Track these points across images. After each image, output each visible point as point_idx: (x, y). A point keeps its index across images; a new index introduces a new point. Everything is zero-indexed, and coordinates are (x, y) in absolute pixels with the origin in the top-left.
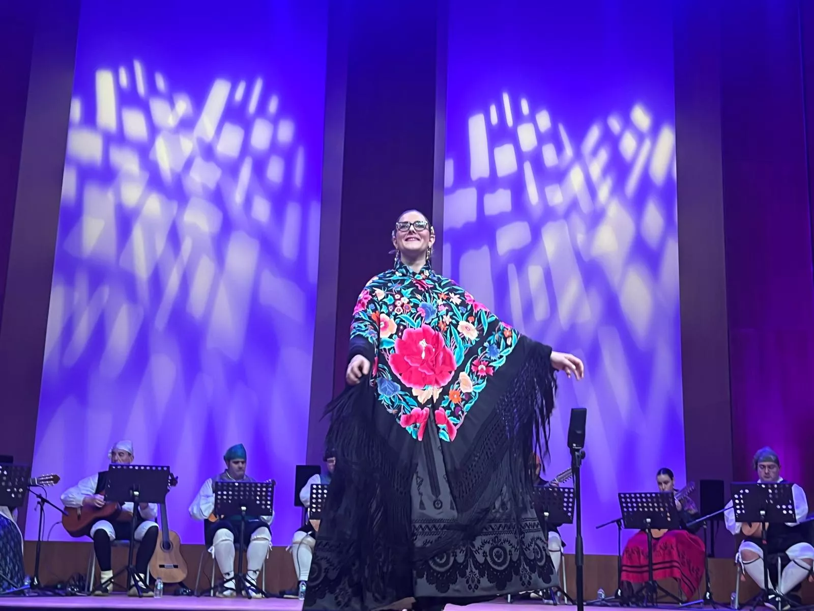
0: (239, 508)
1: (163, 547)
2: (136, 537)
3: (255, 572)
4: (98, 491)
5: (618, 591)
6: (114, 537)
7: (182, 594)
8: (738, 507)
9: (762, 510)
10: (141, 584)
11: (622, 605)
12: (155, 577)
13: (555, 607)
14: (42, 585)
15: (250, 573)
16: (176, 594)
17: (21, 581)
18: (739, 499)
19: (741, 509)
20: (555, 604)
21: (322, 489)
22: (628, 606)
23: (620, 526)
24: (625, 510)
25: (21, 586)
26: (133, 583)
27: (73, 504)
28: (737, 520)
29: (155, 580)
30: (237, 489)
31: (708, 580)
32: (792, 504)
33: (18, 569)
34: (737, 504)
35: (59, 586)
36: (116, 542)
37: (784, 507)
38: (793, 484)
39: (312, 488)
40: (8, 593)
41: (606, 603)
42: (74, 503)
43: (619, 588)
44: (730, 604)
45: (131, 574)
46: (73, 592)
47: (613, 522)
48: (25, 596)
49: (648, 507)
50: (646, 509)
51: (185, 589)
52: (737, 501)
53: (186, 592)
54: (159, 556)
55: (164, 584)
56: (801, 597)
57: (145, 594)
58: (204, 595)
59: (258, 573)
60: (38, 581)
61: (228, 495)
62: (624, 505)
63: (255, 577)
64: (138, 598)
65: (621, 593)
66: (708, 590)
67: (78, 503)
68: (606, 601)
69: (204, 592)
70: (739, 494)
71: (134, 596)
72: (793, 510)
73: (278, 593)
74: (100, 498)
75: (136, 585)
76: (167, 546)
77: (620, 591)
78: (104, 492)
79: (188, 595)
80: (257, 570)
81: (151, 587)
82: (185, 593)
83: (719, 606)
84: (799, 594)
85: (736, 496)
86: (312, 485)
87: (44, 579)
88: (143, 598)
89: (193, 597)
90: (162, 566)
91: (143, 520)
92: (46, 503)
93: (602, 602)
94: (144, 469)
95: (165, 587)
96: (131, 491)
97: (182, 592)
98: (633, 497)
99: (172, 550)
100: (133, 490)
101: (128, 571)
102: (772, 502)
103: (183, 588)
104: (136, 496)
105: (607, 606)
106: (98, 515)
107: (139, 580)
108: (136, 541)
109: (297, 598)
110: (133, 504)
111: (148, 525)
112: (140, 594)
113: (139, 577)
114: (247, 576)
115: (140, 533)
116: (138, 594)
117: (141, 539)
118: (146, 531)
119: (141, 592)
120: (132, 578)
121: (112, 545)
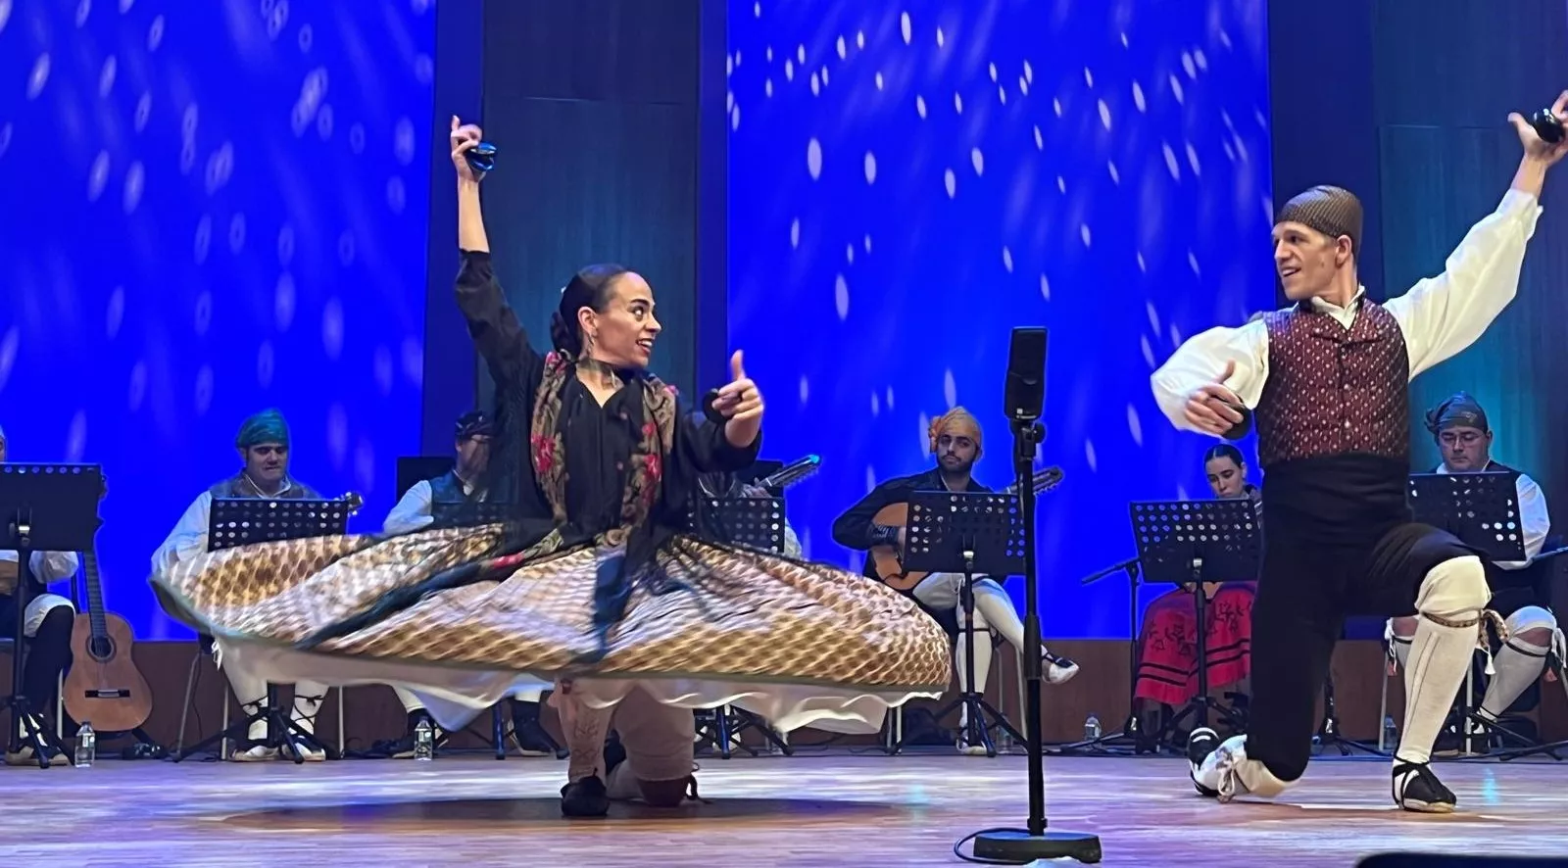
1: (94, 650)
3: (311, 700)
5: (1130, 721)
7: (141, 757)
10: (39, 736)
11: (1139, 753)
12: (79, 722)
15: (300, 703)
16: (127, 755)
20: (991, 755)
22: (1154, 754)
23: (1134, 577)
24: (1145, 539)
26: (24, 734)
29: (80, 727)
30: (273, 514)
31: (1329, 693)
32: (1516, 519)
37: (1498, 526)
38: (1517, 475)
41: (1104, 748)
43: (1133, 714)
44: (1377, 742)
47: (1118, 568)
49: (1197, 533)
50: (1192, 538)
51: (147, 745)
53: (149, 750)
54: (84, 671)
55: (99, 735)
56: (1536, 722)
57: (51, 760)
58: (188, 758)
59: (318, 703)
61: (238, 529)
62: (1143, 529)
63: (310, 711)
64: (38, 771)
65: (1138, 724)
66: (1329, 715)
68: (1105, 743)
69: (189, 751)
71: (25, 763)
72: (1518, 531)
75: (31, 740)
76: (102, 647)
77: (1135, 720)
79: (158, 757)
80: (318, 698)
82: (148, 754)
83: (1351, 747)
84: (1532, 715)
88: (51, 770)
89: (165, 763)
90: (91, 694)
91: (42, 590)
93: (1096, 745)
94: (39, 472)
95: (100, 742)
96: (12, 525)
97: (141, 753)
98: (1163, 513)
99: (113, 656)
100: (15, 521)
101: (12, 706)
102: (1471, 515)
103: (143, 742)
104: (24, 535)
105: (1108, 754)
107: (38, 727)
108: (26, 637)
109: (412, 758)
110: (15, 553)
111: (51, 602)
112: (41, 759)
113: (38, 720)
114: (294, 710)
115: (32, 622)
116: (37, 761)
117: (34, 636)
118: (43, 616)
119: (44, 757)
120: (22, 725)
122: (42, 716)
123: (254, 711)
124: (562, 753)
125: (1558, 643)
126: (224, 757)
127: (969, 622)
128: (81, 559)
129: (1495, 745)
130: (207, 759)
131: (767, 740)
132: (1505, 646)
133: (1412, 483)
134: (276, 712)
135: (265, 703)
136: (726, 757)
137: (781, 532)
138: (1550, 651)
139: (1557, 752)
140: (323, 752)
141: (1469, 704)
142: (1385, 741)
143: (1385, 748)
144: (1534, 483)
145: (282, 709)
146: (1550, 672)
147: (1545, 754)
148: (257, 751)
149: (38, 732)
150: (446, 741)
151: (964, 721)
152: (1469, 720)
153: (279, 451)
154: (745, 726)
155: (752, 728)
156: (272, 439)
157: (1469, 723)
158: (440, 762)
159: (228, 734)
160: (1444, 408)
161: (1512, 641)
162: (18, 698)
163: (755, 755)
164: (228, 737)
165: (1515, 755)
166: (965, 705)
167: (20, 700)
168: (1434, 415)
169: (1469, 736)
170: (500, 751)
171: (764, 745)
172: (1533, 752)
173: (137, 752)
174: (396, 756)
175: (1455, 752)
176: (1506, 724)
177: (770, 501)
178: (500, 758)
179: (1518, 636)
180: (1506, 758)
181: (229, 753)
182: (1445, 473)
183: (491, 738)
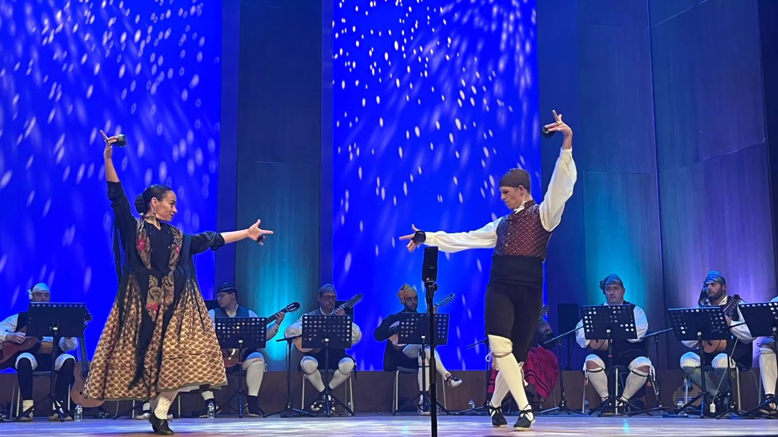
1: (83, 375)
2: (55, 368)
6: (36, 366)
7: (101, 418)
8: (588, 326)
9: (609, 329)
10: (61, 410)
12: (76, 403)
16: (96, 417)
18: (588, 319)
19: (590, 328)
26: (54, 408)
28: (587, 338)
31: (563, 391)
32: (634, 323)
34: (587, 324)
36: (37, 371)
37: (627, 325)
38: (633, 306)
41: (476, 412)
44: (581, 410)
45: (53, 401)
47: (481, 342)
51: (104, 413)
52: (587, 322)
54: (79, 384)
55: (83, 408)
56: (644, 401)
57: (65, 419)
58: (120, 418)
66: (563, 399)
70: (588, 315)
71: (55, 420)
72: (634, 327)
74: (21, 335)
75: (57, 411)
79: (107, 417)
82: (104, 416)
83: (571, 412)
84: (642, 399)
85: (586, 317)
88: (65, 422)
89: (111, 420)
93: (473, 411)
94: (62, 306)
95: (85, 412)
96: (51, 327)
97: (101, 416)
100: (52, 326)
101: (51, 398)
102: (616, 321)
103: (102, 411)
104: (55, 331)
105: (477, 415)
106: (21, 349)
107: (60, 406)
108: (56, 371)
109: (207, 417)
110: (52, 338)
111: (66, 357)
112: (61, 418)
113: (60, 403)
115: (57, 366)
116: (59, 419)
117: (59, 370)
118: (63, 362)
119: (62, 417)
120: (54, 405)
121: (35, 376)
122: (62, 402)
124: (265, 415)
125: (652, 370)
126: (133, 418)
127: (424, 363)
128: (79, 341)
129: (627, 410)
130: (127, 419)
131: (346, 410)
132: (631, 373)
133: (594, 309)
136: (329, 416)
137: (350, 329)
138: (649, 375)
139: (651, 413)
140: (172, 415)
141: (617, 395)
142: (585, 409)
143: (585, 412)
144: (641, 309)
146: (649, 382)
147: (645, 414)
148: (146, 415)
149: (60, 407)
150: (220, 411)
151: (421, 402)
152: (616, 401)
154: (337, 405)
155: (339, 406)
157: (617, 402)
158: (217, 419)
159: (134, 408)
160: (606, 280)
161: (634, 370)
163: (340, 416)
164: (135, 410)
165: (634, 414)
166: (422, 397)
167: (53, 396)
168: (603, 282)
169: (617, 407)
170: (241, 415)
171: (344, 412)
172: (639, 413)
173: (99, 415)
174: (200, 417)
175: (611, 414)
176: (632, 403)
177: (346, 317)
178: (241, 417)
179: (636, 368)
180: (630, 415)
181: (135, 415)
182: (607, 305)
183: (237, 410)
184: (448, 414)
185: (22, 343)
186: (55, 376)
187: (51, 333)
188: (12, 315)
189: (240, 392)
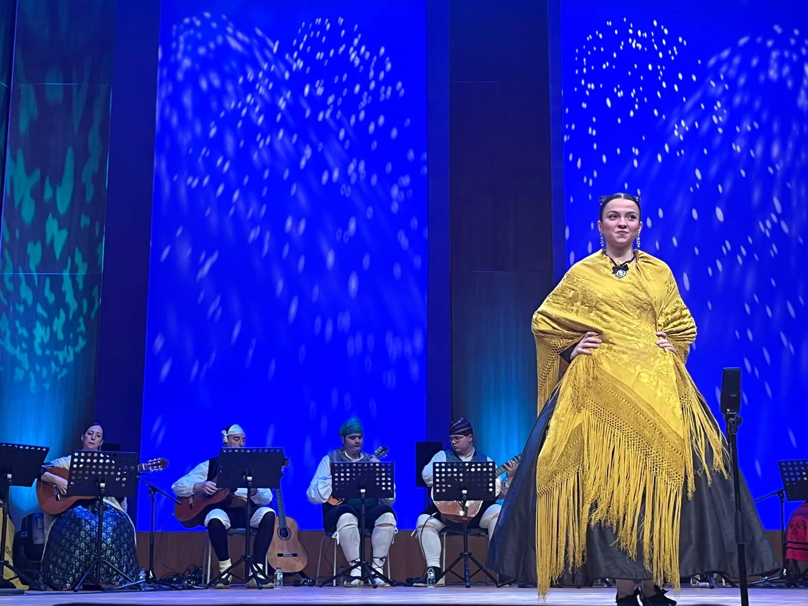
0: (358, 491)
1: (280, 533)
2: (251, 524)
3: (381, 559)
4: (209, 479)
5: (783, 571)
6: (230, 525)
7: (303, 585)
10: (258, 575)
11: (788, 586)
13: (712, 590)
14: (158, 579)
15: (376, 560)
16: (297, 584)
17: (136, 573)
20: (712, 587)
21: (446, 468)
22: (796, 587)
23: (782, 498)
24: (787, 479)
25: (136, 581)
26: (251, 574)
27: (184, 494)
29: (275, 570)
30: (354, 470)
33: (133, 562)
35: (175, 579)
36: (231, 530)
39: (435, 467)
40: (123, 588)
41: (770, 584)
42: (185, 492)
43: (784, 567)
45: (249, 565)
46: (190, 585)
47: (773, 494)
48: (141, 590)
51: (306, 579)
53: (307, 581)
54: (277, 545)
55: (285, 574)
57: (264, 586)
58: (327, 585)
59: (384, 560)
60: (153, 574)
61: (345, 477)
62: (786, 474)
63: (381, 564)
64: (257, 590)
67: (190, 491)
68: (770, 582)
69: (326, 582)
71: (253, 587)
73: (405, 581)
74: (212, 486)
75: (255, 576)
76: (285, 533)
77: (785, 570)
78: (216, 479)
79: (311, 585)
80: (383, 558)
81: (270, 577)
82: (306, 583)
86: (434, 464)
87: (160, 572)
88: (263, 590)
89: (314, 588)
90: (280, 555)
92: (156, 492)
93: (765, 583)
94: (256, 452)
95: (284, 578)
96: (244, 476)
97: (303, 583)
98: (796, 466)
99: (290, 537)
100: (246, 475)
101: (246, 561)
103: (304, 577)
104: (249, 481)
105: (772, 587)
106: (211, 501)
107: (257, 570)
109: (426, 587)
111: (264, 511)
112: (259, 585)
114: (373, 563)
115: (256, 520)
117: (257, 527)
118: (262, 517)
120: (250, 569)
121: (228, 534)
123: (354, 564)
126: (334, 585)
128: (274, 493)
134: (364, 564)
135: (359, 560)
145: (367, 563)
148: (356, 581)
149: (257, 572)
153: (360, 438)
156: (356, 432)
162: (248, 556)
163: (592, 586)
167: (248, 558)
170: (468, 584)
173: (302, 582)
178: (468, 587)
183: (464, 577)
184: (734, 586)
185: (211, 494)
186: (250, 534)
187: (245, 484)
188: (201, 462)
189: (465, 555)
